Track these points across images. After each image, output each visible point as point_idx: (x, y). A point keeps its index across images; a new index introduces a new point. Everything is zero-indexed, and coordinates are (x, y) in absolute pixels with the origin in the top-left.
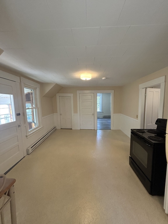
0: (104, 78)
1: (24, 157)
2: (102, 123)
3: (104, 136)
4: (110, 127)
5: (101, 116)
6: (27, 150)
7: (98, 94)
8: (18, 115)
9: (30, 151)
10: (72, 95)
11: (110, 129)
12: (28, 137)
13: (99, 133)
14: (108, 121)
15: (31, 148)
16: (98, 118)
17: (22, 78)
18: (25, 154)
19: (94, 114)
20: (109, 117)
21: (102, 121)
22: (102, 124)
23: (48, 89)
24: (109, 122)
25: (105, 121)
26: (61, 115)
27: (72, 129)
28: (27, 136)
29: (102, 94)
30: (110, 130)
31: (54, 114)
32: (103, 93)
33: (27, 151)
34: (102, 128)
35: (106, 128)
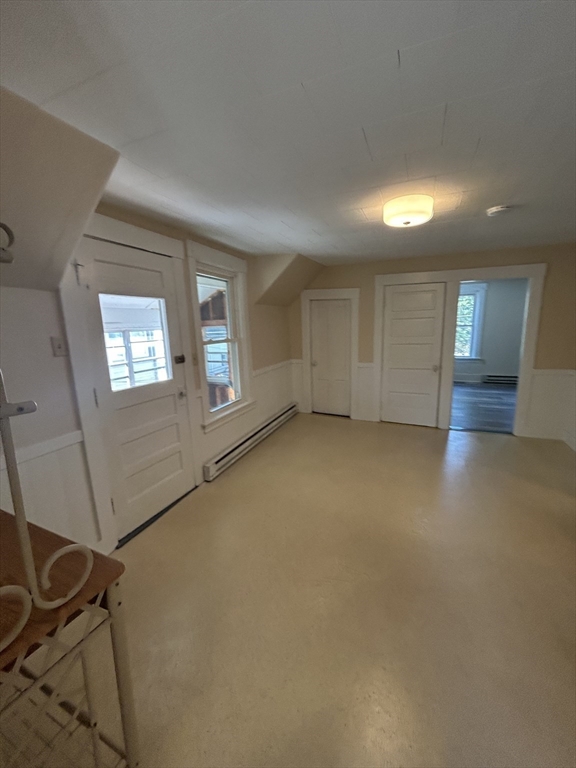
0: (494, 209)
1: (196, 487)
2: (475, 403)
3: (476, 461)
4: (510, 426)
5: (475, 377)
6: (204, 467)
7: (465, 286)
8: (179, 360)
9: (213, 471)
10: (353, 294)
11: (511, 434)
12: (206, 431)
13: (458, 444)
14: (506, 399)
15: (217, 463)
16: (457, 384)
17: (191, 245)
18: (199, 480)
19: (438, 369)
20: (509, 383)
21: (475, 395)
22: (475, 409)
23: (271, 277)
24: (509, 405)
25: (491, 398)
26: (313, 365)
27: (348, 417)
28: (204, 427)
29: (484, 285)
30: (506, 437)
31: (294, 361)
32: (487, 281)
33: (205, 470)
34: (475, 427)
35: (489, 426)
